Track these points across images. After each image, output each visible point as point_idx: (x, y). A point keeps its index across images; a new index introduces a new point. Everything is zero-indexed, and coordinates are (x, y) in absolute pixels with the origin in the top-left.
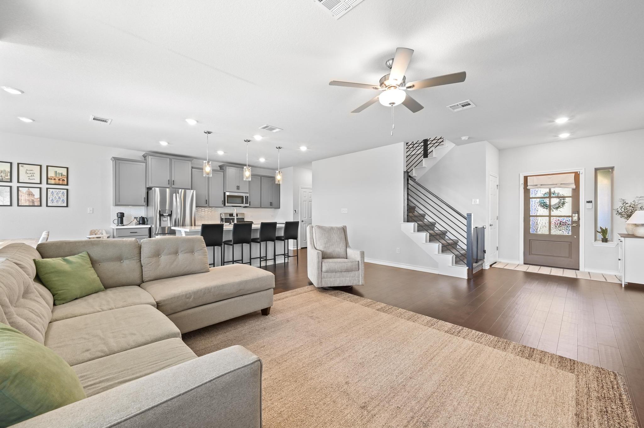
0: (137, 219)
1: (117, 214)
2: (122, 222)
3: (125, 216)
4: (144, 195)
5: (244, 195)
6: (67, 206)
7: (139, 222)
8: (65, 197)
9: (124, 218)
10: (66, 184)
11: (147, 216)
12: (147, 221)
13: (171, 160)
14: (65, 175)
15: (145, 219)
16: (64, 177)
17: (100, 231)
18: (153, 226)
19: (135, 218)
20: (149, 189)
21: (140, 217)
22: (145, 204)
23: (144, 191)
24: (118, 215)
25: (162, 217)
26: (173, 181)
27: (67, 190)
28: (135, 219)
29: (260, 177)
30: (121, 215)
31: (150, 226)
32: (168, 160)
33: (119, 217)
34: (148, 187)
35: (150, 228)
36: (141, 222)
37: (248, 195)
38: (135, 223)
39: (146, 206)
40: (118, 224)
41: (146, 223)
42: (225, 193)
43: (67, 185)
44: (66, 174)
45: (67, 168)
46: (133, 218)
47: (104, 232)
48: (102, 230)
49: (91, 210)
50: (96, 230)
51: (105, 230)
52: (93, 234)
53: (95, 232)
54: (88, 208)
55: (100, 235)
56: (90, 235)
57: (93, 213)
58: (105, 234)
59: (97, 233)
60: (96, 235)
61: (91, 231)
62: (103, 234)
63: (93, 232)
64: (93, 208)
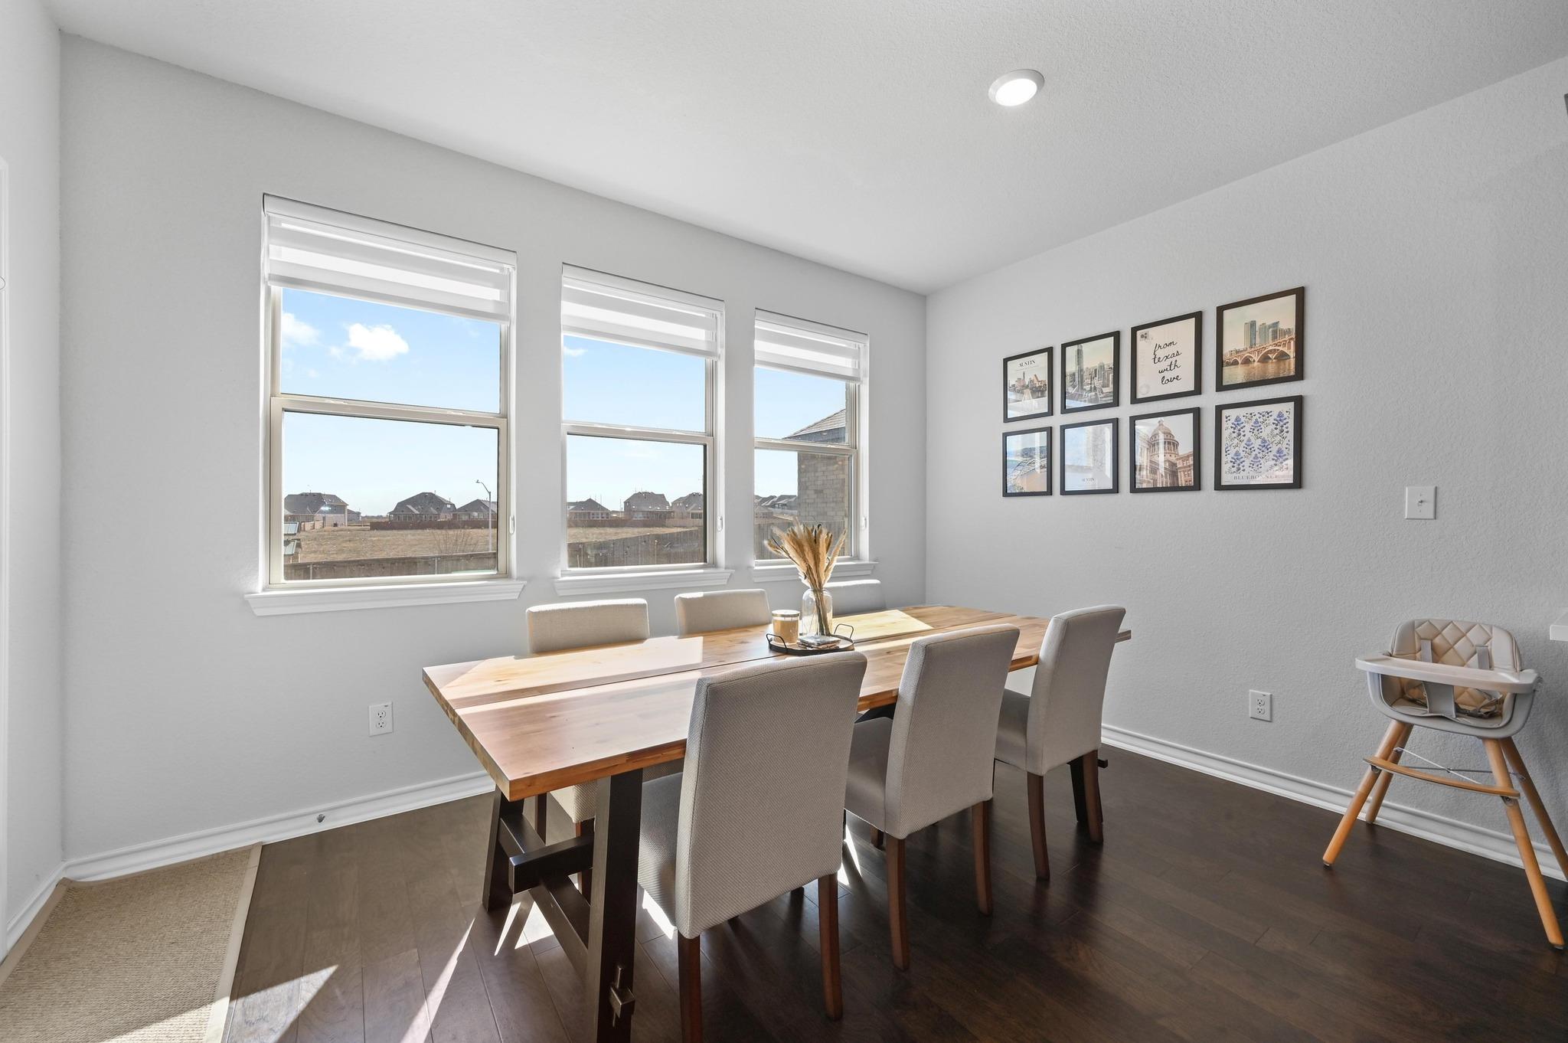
6: (1298, 483)
8: (1287, 441)
14: (1291, 333)
16: (1287, 337)
17: (1474, 638)
27: (1299, 402)
43: (1299, 374)
44: (1294, 326)
47: (1501, 648)
48: (1487, 629)
49: (1422, 502)
50: (1444, 629)
51: (1510, 634)
52: (1420, 650)
53: (1437, 640)
54: (1407, 489)
55: (1469, 667)
56: (1399, 656)
57: (1432, 517)
58: (1510, 662)
59: (1452, 647)
60: (1437, 656)
61: (1412, 627)
62: (1496, 662)
63: (1422, 636)
64: (1436, 488)
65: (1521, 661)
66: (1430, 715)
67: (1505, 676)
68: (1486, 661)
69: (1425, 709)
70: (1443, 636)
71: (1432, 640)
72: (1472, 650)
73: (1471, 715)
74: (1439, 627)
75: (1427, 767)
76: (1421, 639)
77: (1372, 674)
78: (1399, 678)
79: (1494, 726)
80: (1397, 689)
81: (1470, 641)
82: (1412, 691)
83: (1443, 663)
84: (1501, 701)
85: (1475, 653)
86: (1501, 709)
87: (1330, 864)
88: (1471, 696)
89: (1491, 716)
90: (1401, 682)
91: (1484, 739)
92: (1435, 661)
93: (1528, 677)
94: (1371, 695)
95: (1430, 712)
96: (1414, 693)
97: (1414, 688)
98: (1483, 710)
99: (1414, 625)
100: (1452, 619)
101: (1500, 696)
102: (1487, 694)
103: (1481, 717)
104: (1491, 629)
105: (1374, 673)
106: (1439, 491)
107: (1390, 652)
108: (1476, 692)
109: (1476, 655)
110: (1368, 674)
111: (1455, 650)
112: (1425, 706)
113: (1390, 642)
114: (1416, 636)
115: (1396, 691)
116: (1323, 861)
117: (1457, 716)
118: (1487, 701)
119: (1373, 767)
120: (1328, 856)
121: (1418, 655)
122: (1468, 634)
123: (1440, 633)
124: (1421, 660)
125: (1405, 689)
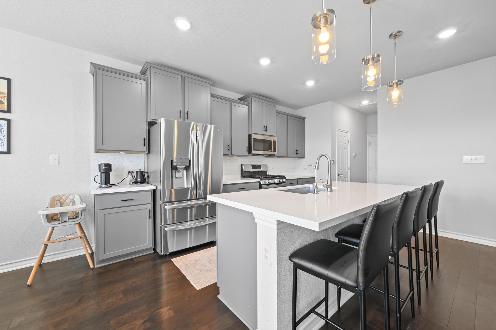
0: (133, 174)
1: (100, 165)
2: (107, 181)
3: (112, 169)
4: (144, 135)
5: (272, 139)
6: (9, 151)
7: (136, 179)
8: (3, 135)
9: (111, 173)
10: (6, 109)
11: (147, 171)
12: (148, 177)
13: (183, 78)
14: (4, 93)
15: (146, 174)
16: (3, 95)
17: (71, 197)
18: (160, 187)
19: (129, 172)
20: (151, 124)
21: (137, 172)
22: (145, 149)
23: (144, 127)
24: (101, 168)
25: (174, 171)
26: (187, 113)
27: (9, 121)
28: (130, 175)
29: (286, 116)
30: (105, 169)
31: (154, 188)
32: (180, 78)
33: (102, 171)
34: (149, 120)
35: (154, 191)
36: (139, 180)
37: (275, 139)
38: (130, 181)
39: (147, 152)
40: (101, 184)
41: (146, 181)
42: (250, 136)
43: (9, 111)
44: (6, 91)
45: (9, 81)
46: (126, 173)
47: (77, 199)
48: (74, 195)
49: (55, 160)
50: (63, 196)
51: (79, 195)
52: (56, 204)
53: (61, 200)
54: (50, 156)
55: (69, 206)
56: (50, 207)
57: (58, 164)
58: (80, 202)
59: (65, 201)
60: (61, 205)
61: (54, 198)
62: (76, 203)
63: (57, 200)
64: (59, 156)
65: (82, 202)
66: (62, 222)
67: (79, 206)
68: (74, 203)
69: (60, 221)
70: (63, 199)
71: (59, 201)
72: (70, 201)
73: (71, 219)
74: (61, 197)
75: (60, 238)
76: (56, 201)
77: (43, 215)
78: (51, 214)
79: (78, 220)
80: (50, 217)
81: (70, 199)
82: (54, 217)
83: (63, 206)
84: (78, 213)
85: (71, 201)
86: (78, 215)
87: (30, 284)
88: (71, 214)
89: (76, 217)
90: (51, 215)
91: (75, 224)
92: (61, 206)
93: (84, 205)
94: (43, 222)
95: (61, 221)
96: (55, 218)
97: (55, 216)
98: (74, 217)
99: (54, 197)
100: (64, 193)
101: (78, 212)
102: (75, 212)
103: (74, 218)
104: (75, 195)
105: (43, 214)
106: (60, 157)
107: (47, 207)
108: (72, 212)
109: (71, 202)
110: (41, 215)
111: (66, 202)
112: (59, 220)
113: (47, 204)
114: (55, 200)
115: (51, 218)
116: (27, 284)
117: (68, 220)
118: (75, 214)
119: (45, 244)
120: (29, 282)
121: (56, 206)
122: (69, 197)
123: (62, 198)
124: (57, 207)
125: (53, 217)
